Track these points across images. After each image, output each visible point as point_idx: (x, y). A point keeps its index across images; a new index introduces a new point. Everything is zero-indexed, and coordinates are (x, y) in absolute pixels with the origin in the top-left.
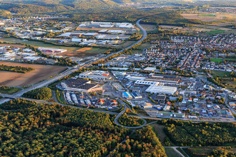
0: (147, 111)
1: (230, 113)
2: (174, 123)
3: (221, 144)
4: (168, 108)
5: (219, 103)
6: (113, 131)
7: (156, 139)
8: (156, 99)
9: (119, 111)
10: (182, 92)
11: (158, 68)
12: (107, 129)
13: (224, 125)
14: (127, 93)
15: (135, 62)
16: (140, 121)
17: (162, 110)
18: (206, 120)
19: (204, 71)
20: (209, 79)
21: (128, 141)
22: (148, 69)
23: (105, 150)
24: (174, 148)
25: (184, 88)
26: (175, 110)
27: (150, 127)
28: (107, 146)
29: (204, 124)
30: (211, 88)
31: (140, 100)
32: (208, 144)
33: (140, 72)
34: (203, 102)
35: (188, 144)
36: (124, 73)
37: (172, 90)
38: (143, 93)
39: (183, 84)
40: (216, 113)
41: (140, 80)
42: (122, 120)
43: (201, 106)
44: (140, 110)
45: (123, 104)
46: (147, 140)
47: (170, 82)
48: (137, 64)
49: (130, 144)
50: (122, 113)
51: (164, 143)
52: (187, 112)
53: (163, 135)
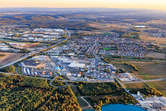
0: (69, 78)
1: (112, 77)
2: (82, 83)
3: (107, 94)
4: (80, 75)
5: (106, 72)
6: (48, 90)
7: (72, 93)
8: (74, 71)
9: (53, 78)
10: (88, 67)
11: (75, 53)
12: (45, 88)
13: (108, 84)
14: (58, 67)
15: (63, 51)
16: (64, 83)
17: (76, 76)
18: (99, 81)
19: (100, 55)
20: (102, 59)
21: (56, 95)
22: (70, 54)
23: (43, 100)
24: (82, 97)
25: (88, 64)
26: (84, 76)
27: (69, 86)
28: (45, 98)
29: (98, 83)
30: (103, 64)
31: (65, 71)
32: (100, 94)
33: (66, 56)
34: (99, 72)
35: (90, 95)
36: (57, 57)
37: (82, 66)
38: (67, 67)
39: (88, 62)
40: (105, 77)
41: (66, 60)
42: (54, 83)
43: (97, 73)
44: (64, 77)
45: (55, 74)
46: (67, 94)
47: (82, 61)
48: (64, 52)
49: (58, 96)
50: (54, 79)
51: (76, 95)
52: (90, 77)
53: (76, 91)
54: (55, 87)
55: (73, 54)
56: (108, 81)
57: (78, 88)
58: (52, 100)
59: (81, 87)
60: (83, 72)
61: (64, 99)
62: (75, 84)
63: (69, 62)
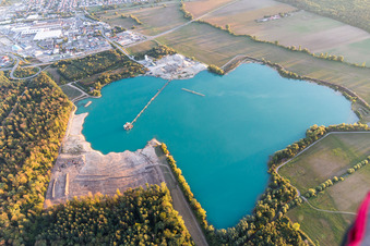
54: (22, 80)
55: (36, 16)
56: (103, 50)
57: (59, 72)
58: (22, 102)
59: (63, 69)
60: (61, 44)
61: (41, 95)
62: (53, 66)
63: (32, 31)
